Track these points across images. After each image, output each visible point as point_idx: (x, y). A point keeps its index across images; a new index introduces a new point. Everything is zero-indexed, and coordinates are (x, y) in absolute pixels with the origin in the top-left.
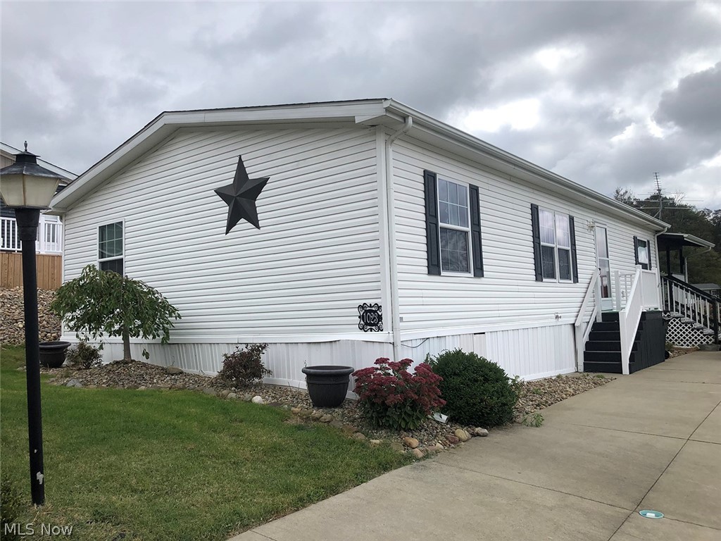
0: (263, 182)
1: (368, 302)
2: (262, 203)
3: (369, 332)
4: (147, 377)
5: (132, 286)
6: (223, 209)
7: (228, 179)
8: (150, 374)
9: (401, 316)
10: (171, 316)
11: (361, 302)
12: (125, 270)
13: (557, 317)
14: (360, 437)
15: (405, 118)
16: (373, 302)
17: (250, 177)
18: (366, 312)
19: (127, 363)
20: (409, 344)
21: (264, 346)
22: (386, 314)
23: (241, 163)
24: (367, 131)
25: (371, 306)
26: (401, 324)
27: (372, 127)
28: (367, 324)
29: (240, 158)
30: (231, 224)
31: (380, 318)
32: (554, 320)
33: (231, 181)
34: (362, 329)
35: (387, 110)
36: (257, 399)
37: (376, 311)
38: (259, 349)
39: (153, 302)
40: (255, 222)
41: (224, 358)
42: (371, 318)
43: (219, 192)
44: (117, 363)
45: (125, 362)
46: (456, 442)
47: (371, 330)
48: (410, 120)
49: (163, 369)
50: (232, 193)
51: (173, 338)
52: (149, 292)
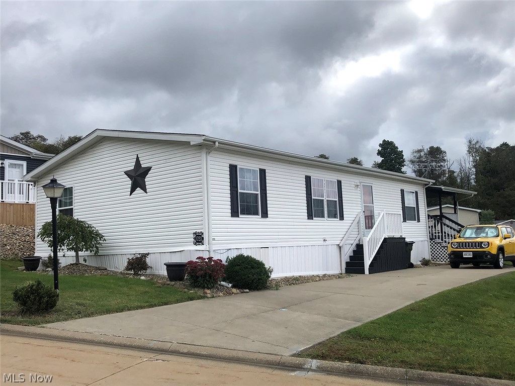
0: (149, 169)
1: (198, 231)
2: (148, 179)
3: (198, 246)
4: (89, 271)
5: (80, 224)
6: (129, 182)
7: (131, 166)
8: (90, 269)
9: (213, 237)
10: (100, 240)
11: (195, 231)
12: (74, 214)
13: (324, 240)
14: (186, 290)
15: (214, 142)
16: (200, 231)
17: (143, 166)
18: (197, 236)
19: (77, 264)
20: (219, 251)
21: (148, 254)
22: (205, 236)
23: (138, 158)
24: (197, 147)
25: (199, 233)
26: (213, 242)
27: (200, 146)
28: (197, 242)
29: (137, 156)
30: (133, 190)
31: (203, 238)
32: (323, 242)
33: (133, 168)
34: (195, 244)
35: (204, 140)
36: (143, 278)
37: (201, 235)
38: (145, 255)
39: (91, 232)
40: (145, 190)
41: (128, 260)
42: (199, 239)
43: (126, 173)
44: (72, 264)
45: (76, 264)
46: (230, 294)
47: (199, 244)
48: (217, 143)
49: (96, 267)
50: (133, 174)
51: (101, 252)
52: (88, 227)
